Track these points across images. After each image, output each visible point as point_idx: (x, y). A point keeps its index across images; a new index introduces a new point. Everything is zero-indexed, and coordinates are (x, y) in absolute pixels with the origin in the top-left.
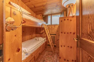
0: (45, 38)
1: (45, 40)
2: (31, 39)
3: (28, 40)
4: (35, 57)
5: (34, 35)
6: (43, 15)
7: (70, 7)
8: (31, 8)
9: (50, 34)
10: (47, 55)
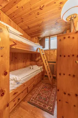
0: (42, 67)
1: (41, 68)
2: (25, 67)
3: (20, 68)
4: (27, 88)
5: (28, 63)
6: (39, 38)
7: (72, 20)
8: (24, 30)
9: (48, 62)
10: (43, 88)
